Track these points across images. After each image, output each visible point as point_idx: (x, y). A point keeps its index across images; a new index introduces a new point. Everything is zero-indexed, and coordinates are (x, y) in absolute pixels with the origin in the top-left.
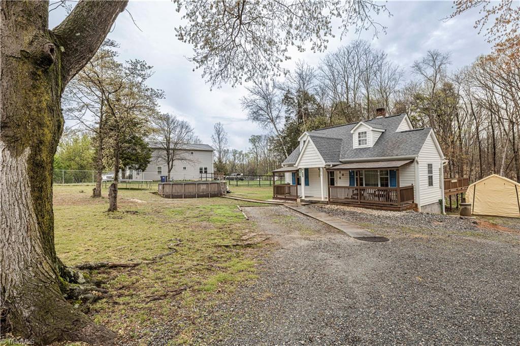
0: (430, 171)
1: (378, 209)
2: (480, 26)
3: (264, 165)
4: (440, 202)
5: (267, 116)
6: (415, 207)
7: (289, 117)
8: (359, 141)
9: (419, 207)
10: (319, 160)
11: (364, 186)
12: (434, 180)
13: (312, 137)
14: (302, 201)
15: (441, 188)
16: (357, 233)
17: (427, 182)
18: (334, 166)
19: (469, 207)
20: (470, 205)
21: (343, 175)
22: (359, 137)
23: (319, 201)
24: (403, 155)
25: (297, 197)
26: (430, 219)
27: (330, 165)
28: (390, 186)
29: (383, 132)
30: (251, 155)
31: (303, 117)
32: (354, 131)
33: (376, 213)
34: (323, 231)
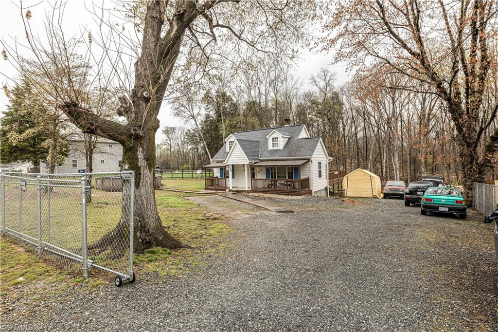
0: (320, 168)
1: (286, 195)
2: (349, 71)
3: (177, 156)
4: (326, 188)
5: (189, 113)
6: (310, 193)
7: (209, 115)
8: (273, 144)
9: (313, 192)
10: (244, 158)
11: (277, 178)
12: (322, 173)
13: (238, 140)
14: (230, 191)
15: (326, 178)
16: (276, 209)
17: (318, 175)
18: (255, 163)
19: (344, 191)
20: (345, 190)
21: (261, 170)
22: (273, 141)
23: (244, 191)
24: (303, 156)
25: (226, 187)
26: (319, 199)
27: (252, 163)
28: (295, 178)
29: (289, 138)
30: (164, 147)
31: (222, 116)
32: (270, 136)
33: (285, 197)
34: (255, 210)
